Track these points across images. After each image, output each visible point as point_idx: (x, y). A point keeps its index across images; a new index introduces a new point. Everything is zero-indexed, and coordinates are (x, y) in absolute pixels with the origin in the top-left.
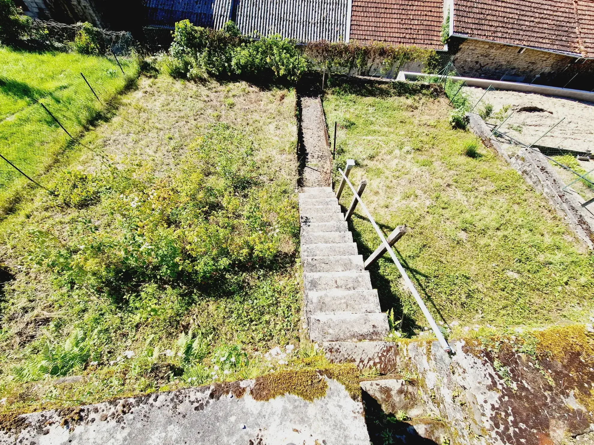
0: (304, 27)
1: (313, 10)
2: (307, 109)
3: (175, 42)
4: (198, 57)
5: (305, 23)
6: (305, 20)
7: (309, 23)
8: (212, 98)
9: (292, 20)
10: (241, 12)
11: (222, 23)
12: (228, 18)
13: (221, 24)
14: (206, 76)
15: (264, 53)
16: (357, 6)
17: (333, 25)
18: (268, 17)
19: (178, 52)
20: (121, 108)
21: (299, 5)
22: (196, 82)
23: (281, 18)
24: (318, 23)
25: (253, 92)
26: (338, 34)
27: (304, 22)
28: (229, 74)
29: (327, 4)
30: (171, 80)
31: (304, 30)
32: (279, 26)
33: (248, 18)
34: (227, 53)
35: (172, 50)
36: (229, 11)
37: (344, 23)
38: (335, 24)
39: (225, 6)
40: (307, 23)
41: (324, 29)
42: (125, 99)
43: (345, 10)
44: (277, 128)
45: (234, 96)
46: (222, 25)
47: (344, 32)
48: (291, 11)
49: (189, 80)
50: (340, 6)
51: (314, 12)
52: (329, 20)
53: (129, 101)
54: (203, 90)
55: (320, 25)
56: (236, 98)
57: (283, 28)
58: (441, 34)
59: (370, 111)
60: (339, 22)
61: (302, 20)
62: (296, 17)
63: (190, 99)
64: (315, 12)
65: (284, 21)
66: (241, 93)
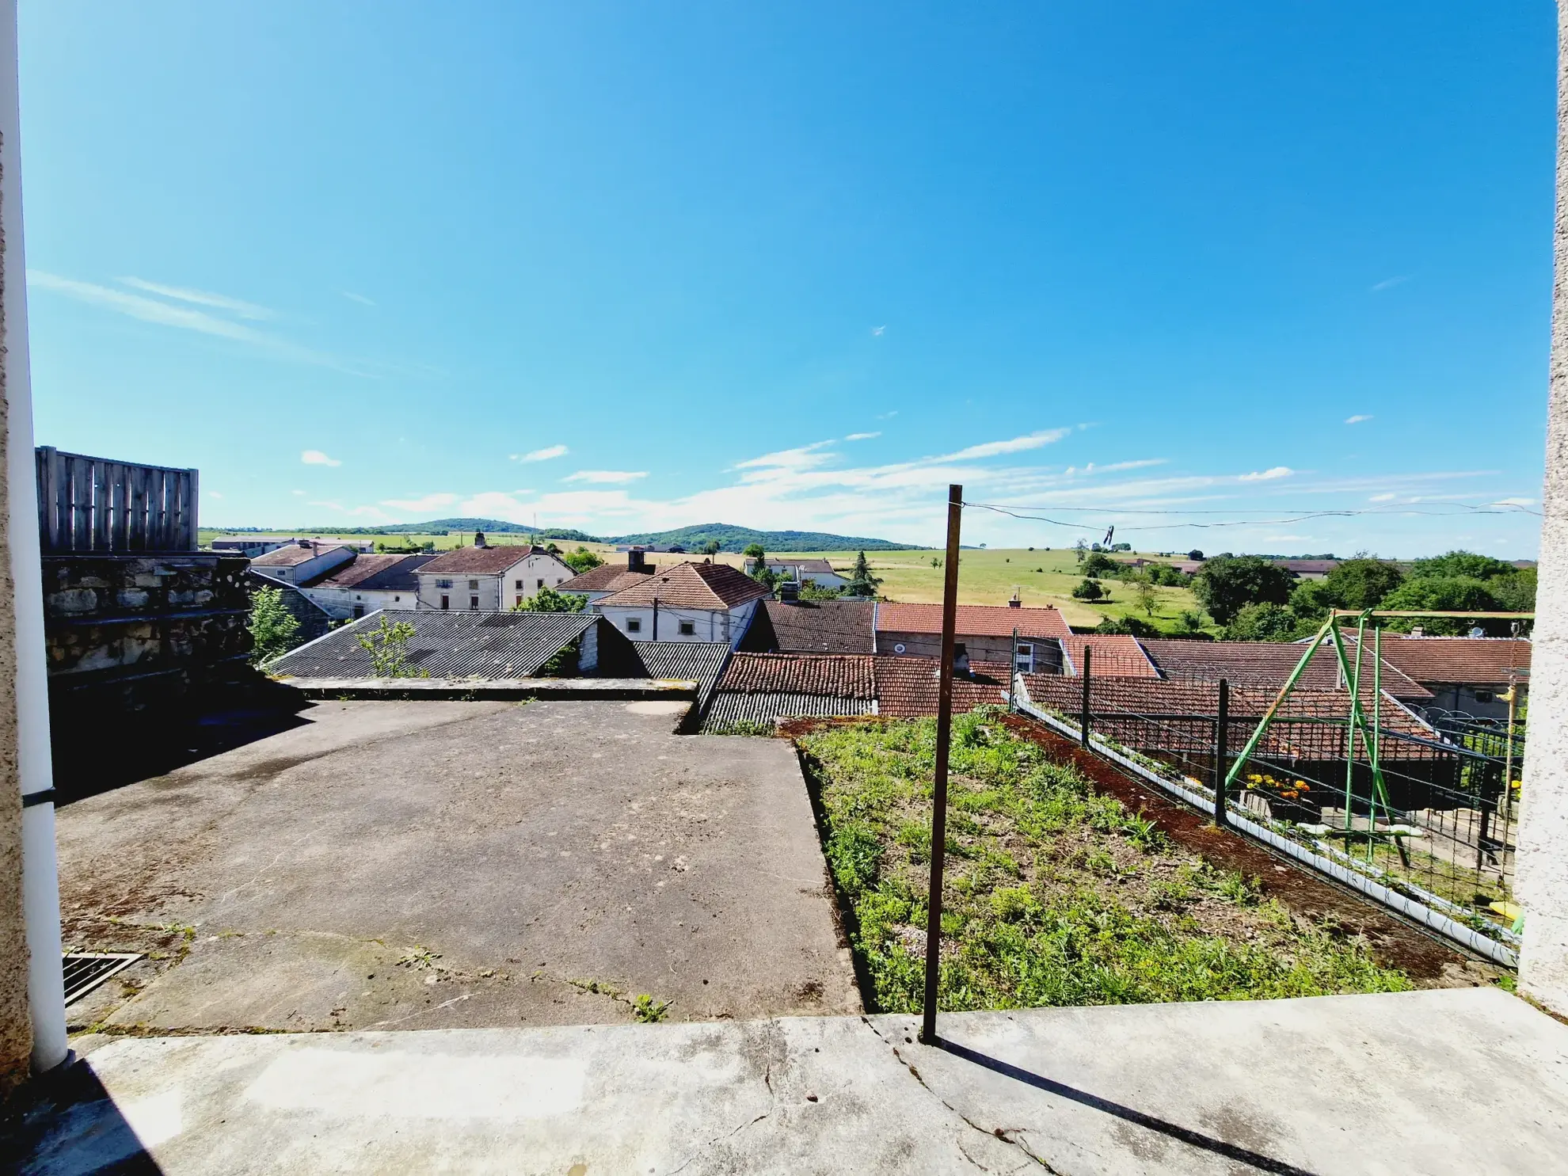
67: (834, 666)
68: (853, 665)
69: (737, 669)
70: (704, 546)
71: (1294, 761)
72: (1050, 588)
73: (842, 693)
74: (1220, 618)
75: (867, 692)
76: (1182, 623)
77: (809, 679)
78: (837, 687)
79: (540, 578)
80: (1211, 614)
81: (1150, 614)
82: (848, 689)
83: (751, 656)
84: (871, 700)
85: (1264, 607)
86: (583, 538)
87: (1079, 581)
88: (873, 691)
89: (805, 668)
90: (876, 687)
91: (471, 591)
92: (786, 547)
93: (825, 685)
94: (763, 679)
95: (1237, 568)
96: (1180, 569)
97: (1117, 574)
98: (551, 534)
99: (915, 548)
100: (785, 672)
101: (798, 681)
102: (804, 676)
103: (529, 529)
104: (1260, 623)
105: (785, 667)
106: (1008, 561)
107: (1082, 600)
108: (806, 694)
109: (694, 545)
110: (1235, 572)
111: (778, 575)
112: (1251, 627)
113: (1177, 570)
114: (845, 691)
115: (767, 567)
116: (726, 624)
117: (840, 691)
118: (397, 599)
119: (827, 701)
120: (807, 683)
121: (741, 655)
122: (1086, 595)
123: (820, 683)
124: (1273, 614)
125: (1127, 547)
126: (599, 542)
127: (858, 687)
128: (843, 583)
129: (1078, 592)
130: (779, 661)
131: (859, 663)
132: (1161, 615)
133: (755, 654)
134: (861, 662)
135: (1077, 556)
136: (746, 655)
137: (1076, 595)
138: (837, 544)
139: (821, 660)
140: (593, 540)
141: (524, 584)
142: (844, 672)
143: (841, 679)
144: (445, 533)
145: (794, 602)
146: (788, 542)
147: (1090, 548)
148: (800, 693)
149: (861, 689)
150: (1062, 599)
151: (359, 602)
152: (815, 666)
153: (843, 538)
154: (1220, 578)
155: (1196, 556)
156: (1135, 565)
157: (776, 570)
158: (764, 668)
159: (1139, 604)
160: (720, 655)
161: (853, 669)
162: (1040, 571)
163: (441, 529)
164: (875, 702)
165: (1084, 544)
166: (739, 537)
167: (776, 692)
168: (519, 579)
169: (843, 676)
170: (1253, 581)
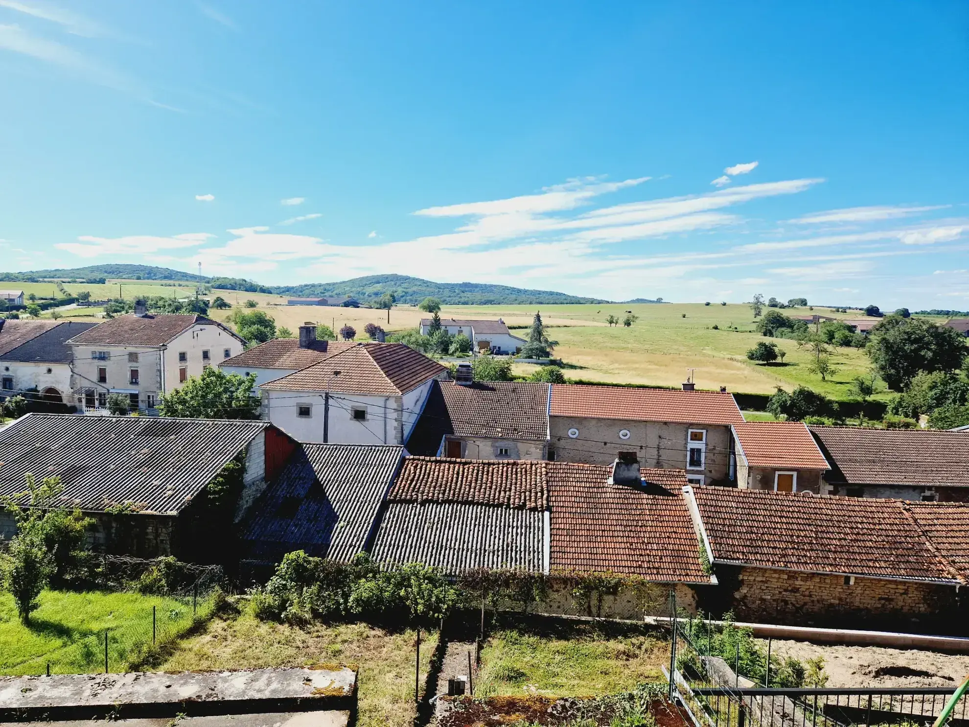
0: (478, 557)
1: (491, 535)
2: (454, 657)
3: (277, 575)
4: (304, 592)
5: (478, 552)
6: (478, 547)
7: (485, 551)
8: (309, 644)
9: (459, 549)
10: (382, 541)
11: (351, 555)
12: (360, 549)
13: (348, 556)
14: (308, 616)
15: (399, 585)
16: (559, 529)
17: (523, 553)
18: (422, 546)
19: (278, 587)
20: (177, 653)
21: (470, 530)
22: (291, 625)
23: (442, 546)
24: (498, 551)
25: (374, 636)
26: (532, 565)
27: (477, 550)
28: (343, 613)
29: (513, 527)
30: (255, 622)
31: (477, 560)
32: (438, 556)
33: (391, 548)
34: (345, 586)
35: (269, 586)
36: (364, 540)
37: (540, 550)
38: (525, 551)
39: (359, 535)
40: (482, 552)
41: (509, 559)
42: (185, 644)
43: (540, 534)
44: (398, 676)
45: (344, 641)
46: (350, 558)
47: (541, 562)
48: (458, 537)
49: (282, 622)
50: (532, 530)
51: (492, 537)
52: (516, 547)
53: (190, 646)
54: (299, 635)
55: (503, 554)
56: (346, 645)
57: (444, 558)
58: (700, 560)
59: (556, 661)
60: (531, 549)
61: (474, 548)
62: (465, 545)
63: (276, 645)
64: (495, 537)
65: (446, 549)
66: (356, 638)
67: (507, 471)
68: (526, 471)
69: (409, 474)
70: (378, 299)
71: (958, 587)
72: (725, 349)
73: (514, 504)
74: (894, 384)
75: (539, 503)
76: (856, 389)
77: (481, 486)
78: (510, 496)
79: (205, 349)
80: (884, 379)
81: (824, 378)
82: (520, 499)
83: (423, 460)
84: (543, 512)
85: (937, 376)
86: (252, 288)
87: (755, 340)
88: (545, 502)
89: (477, 474)
90: (548, 496)
91: (130, 364)
92: (463, 300)
93: (497, 494)
94: (435, 487)
95: (912, 334)
96: (855, 327)
97: (792, 332)
98: (218, 283)
99: (592, 301)
100: (457, 478)
101: (470, 489)
102: (476, 483)
103: (194, 277)
104: (933, 393)
105: (458, 474)
106: (684, 316)
107: (757, 362)
108: (478, 504)
109: (369, 296)
110: (910, 337)
111: (454, 336)
112: (924, 396)
113: (851, 329)
114: (517, 500)
115: (443, 328)
116: (400, 410)
117: (512, 500)
118: (50, 371)
119: (499, 512)
120: (479, 491)
121: (414, 459)
122: (761, 357)
123: (493, 492)
124: (945, 383)
125: (804, 302)
126: (270, 293)
127: (530, 497)
128: (520, 345)
129: (753, 355)
130: (452, 466)
131: (531, 468)
132: (836, 378)
133: (428, 458)
134: (534, 468)
135: (753, 312)
136: (419, 460)
137: (752, 357)
138: (514, 296)
139: (494, 464)
140: (263, 290)
141: (188, 356)
142: (516, 479)
143: (513, 488)
144: (102, 281)
145: (468, 383)
146: (465, 294)
147: (767, 303)
148: (472, 503)
149: (533, 499)
150: (738, 361)
151: (7, 373)
152: (488, 471)
153: (519, 291)
154: (895, 343)
155: (873, 311)
156: (811, 322)
157: (452, 331)
158: (436, 473)
159: (813, 368)
160: (392, 459)
161: (526, 475)
162: (716, 328)
163: (98, 276)
164: (547, 514)
165: (761, 300)
166: (415, 289)
167: (450, 502)
168: (182, 351)
169: (516, 484)
170: (927, 346)
